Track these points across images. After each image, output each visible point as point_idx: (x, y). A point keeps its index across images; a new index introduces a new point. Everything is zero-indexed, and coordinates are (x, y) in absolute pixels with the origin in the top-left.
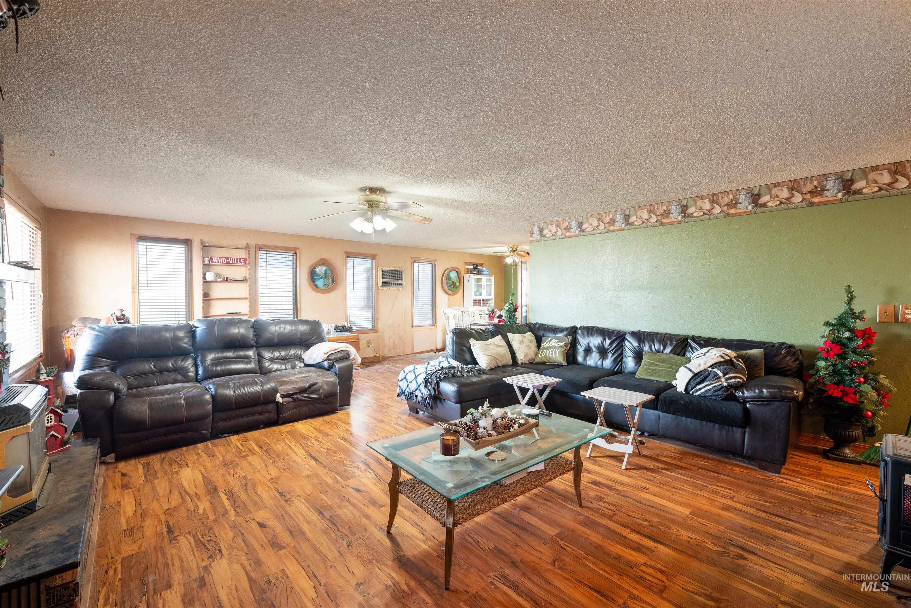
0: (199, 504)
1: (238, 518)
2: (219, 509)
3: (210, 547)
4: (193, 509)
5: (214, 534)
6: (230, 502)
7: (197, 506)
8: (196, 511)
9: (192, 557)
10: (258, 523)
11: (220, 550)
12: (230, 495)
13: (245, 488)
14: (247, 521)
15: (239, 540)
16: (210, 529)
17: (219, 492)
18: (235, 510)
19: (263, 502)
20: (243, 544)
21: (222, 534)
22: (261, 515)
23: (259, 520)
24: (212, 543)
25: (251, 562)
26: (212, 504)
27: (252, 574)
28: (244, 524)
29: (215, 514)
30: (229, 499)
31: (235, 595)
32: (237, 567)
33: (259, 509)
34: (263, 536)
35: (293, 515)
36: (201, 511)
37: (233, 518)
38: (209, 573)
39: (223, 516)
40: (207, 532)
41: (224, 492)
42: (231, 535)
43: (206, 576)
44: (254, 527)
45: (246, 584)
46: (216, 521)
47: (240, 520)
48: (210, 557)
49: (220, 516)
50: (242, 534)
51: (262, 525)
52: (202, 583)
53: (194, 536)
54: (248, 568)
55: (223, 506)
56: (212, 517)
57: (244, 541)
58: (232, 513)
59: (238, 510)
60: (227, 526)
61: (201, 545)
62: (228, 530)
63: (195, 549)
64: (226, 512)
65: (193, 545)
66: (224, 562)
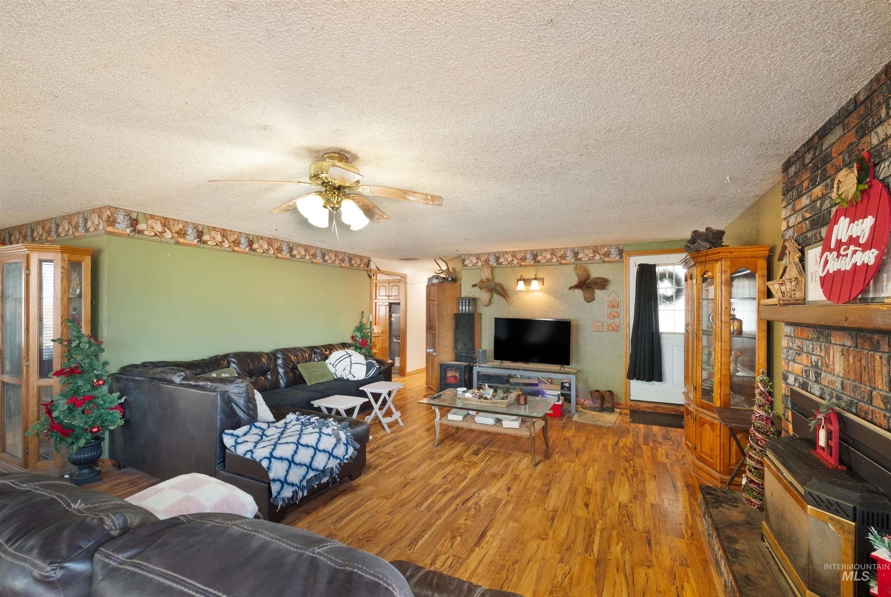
0: (620, 554)
1: (597, 519)
2: (606, 536)
3: (625, 511)
4: (627, 550)
5: (618, 518)
6: (594, 539)
7: (622, 553)
8: (625, 547)
9: (637, 512)
10: (587, 508)
11: (620, 506)
12: (588, 547)
13: (572, 545)
14: (593, 514)
15: (605, 505)
16: (620, 523)
17: (596, 557)
18: (595, 528)
19: (571, 521)
20: (605, 501)
21: (614, 515)
22: (581, 512)
23: (586, 510)
24: (623, 513)
25: (607, 491)
26: (609, 546)
27: (610, 486)
28: (596, 513)
29: (611, 533)
30: (593, 541)
31: (622, 484)
32: (615, 494)
33: (578, 518)
34: (591, 499)
35: (564, 500)
36: (621, 544)
37: (600, 522)
38: (630, 499)
39: (606, 528)
40: (623, 523)
41: (592, 554)
42: (609, 511)
43: (632, 499)
44: (592, 507)
45: (615, 485)
46: (613, 528)
47: (596, 517)
48: (626, 506)
49: (608, 529)
50: (602, 507)
51: (587, 505)
52: (635, 497)
53: (633, 525)
54: (610, 490)
55: (601, 537)
56: (615, 533)
57: (603, 503)
58: (598, 527)
59: (593, 526)
60: (608, 519)
61: (630, 516)
62: (608, 515)
63: (634, 516)
64: (602, 530)
65: (634, 519)
66: (620, 499)
